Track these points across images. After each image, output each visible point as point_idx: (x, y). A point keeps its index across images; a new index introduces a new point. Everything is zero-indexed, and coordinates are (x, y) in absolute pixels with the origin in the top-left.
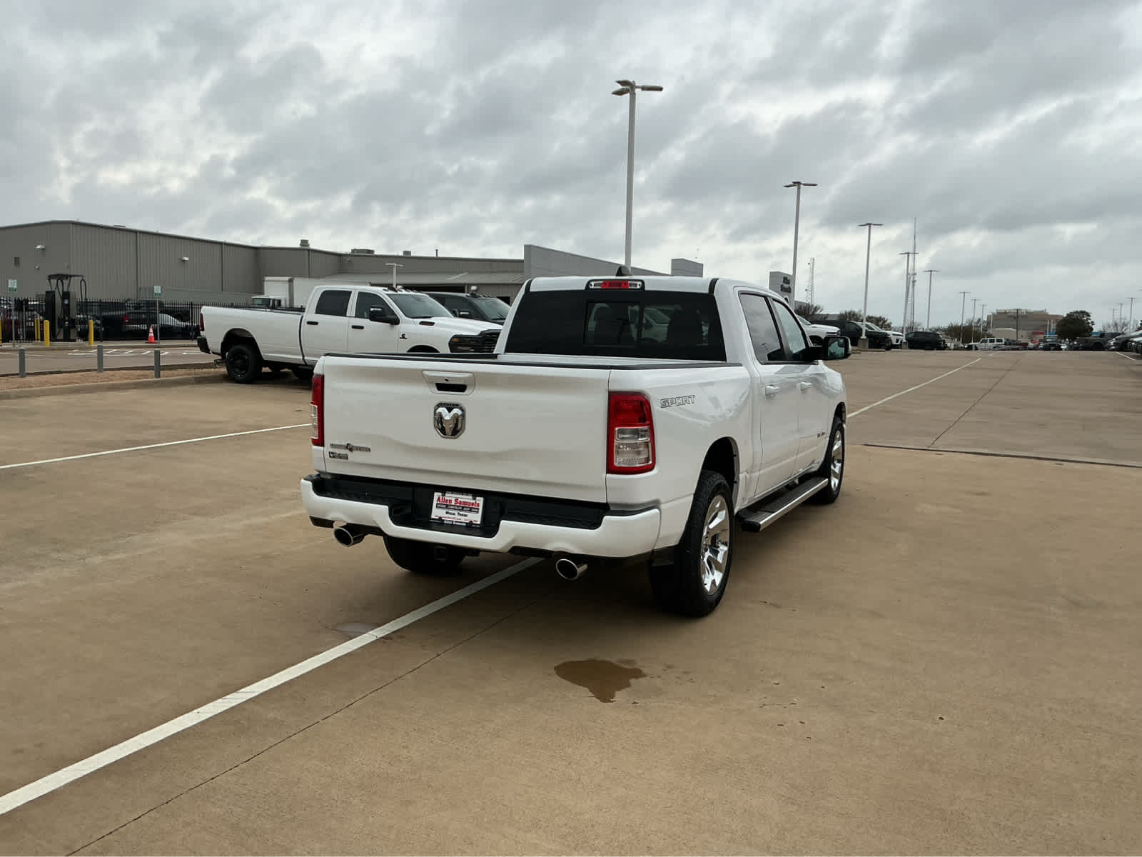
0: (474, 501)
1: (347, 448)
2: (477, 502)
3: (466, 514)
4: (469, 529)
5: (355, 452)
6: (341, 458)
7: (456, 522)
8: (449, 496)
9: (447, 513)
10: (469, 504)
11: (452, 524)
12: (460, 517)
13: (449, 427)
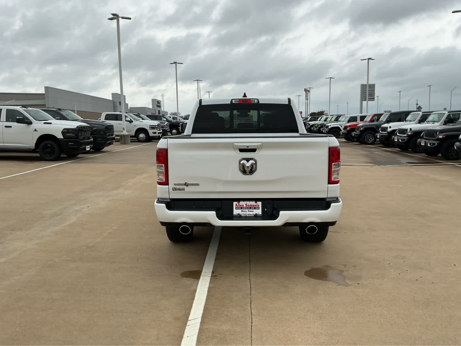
0: (256, 204)
1: (185, 185)
2: (258, 204)
3: (253, 210)
4: (256, 217)
5: (189, 187)
6: (180, 190)
7: (248, 215)
8: (242, 203)
9: (242, 211)
10: (254, 205)
11: (246, 216)
12: (249, 212)
13: (248, 170)
